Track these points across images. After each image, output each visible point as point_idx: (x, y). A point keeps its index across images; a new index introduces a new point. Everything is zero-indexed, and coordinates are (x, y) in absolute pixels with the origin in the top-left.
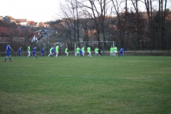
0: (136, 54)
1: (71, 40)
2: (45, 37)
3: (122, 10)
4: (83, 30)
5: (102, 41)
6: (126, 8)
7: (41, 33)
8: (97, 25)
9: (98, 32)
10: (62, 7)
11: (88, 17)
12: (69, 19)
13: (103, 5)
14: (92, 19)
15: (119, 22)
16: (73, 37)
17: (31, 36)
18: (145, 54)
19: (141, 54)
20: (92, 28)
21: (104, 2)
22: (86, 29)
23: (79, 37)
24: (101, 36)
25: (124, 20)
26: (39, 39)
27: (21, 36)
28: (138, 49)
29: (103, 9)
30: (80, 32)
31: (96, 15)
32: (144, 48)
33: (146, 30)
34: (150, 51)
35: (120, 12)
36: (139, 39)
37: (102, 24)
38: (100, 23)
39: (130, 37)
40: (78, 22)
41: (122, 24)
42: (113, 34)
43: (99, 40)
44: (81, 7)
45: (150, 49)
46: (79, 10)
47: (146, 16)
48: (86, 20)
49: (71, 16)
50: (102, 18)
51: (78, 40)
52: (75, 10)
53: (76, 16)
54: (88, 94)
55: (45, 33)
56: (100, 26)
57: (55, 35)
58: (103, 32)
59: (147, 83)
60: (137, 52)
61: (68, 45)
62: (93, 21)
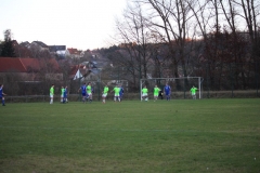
0: (233, 96)
1: (135, 76)
2: (94, 73)
3: (210, 29)
4: (151, 60)
6: (217, 26)
7: (87, 67)
8: (173, 52)
9: (176, 64)
10: (119, 26)
11: (159, 41)
13: (181, 22)
14: (166, 44)
15: (207, 47)
16: (136, 72)
17: (74, 71)
18: (248, 96)
19: (242, 96)
20: (168, 57)
21: (184, 18)
22: (156, 59)
23: (145, 71)
24: (180, 69)
25: (214, 44)
26: (85, 76)
27: (57, 71)
28: (236, 88)
29: (182, 28)
30: (148, 64)
31: (172, 38)
32: (246, 86)
33: (248, 60)
34: (255, 91)
35: (208, 32)
36: (237, 73)
37: (181, 52)
38: (177, 50)
39: (224, 70)
40: (144, 48)
41: (212, 51)
42: (198, 66)
43: (177, 75)
44: (148, 26)
45: (254, 88)
46: (146, 30)
47: (247, 37)
48: (157, 46)
49: (133, 40)
50: (181, 41)
51: (145, 76)
52: (140, 30)
53: (141, 40)
55: (94, 67)
56: (178, 54)
57: (109, 69)
58: (183, 63)
60: (235, 92)
61: (130, 83)
62: (167, 47)
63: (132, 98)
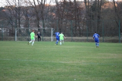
0: (72, 41)
1: (13, 26)
4: (24, 17)
5: (41, 27)
8: (37, 13)
9: (38, 19)
11: (29, 5)
12: (11, 7)
14: (33, 7)
15: (58, 10)
16: (14, 24)
18: (81, 41)
19: (78, 41)
20: (33, 15)
22: (26, 16)
23: (20, 23)
24: (41, 22)
25: (62, 8)
28: (75, 36)
30: (21, 19)
31: (37, 4)
32: (81, 35)
33: (83, 18)
34: (86, 38)
36: (76, 27)
37: (42, 12)
38: (40, 11)
39: (68, 24)
40: (19, 9)
41: (61, 13)
42: (52, 21)
43: (39, 27)
45: (86, 36)
47: (83, 5)
48: (27, 8)
50: (42, 6)
51: (19, 26)
53: (17, 4)
54: (24, 76)
56: (40, 14)
58: (43, 19)
59: (80, 67)
60: (74, 38)
61: (10, 30)
62: (33, 9)
63: (10, 40)
